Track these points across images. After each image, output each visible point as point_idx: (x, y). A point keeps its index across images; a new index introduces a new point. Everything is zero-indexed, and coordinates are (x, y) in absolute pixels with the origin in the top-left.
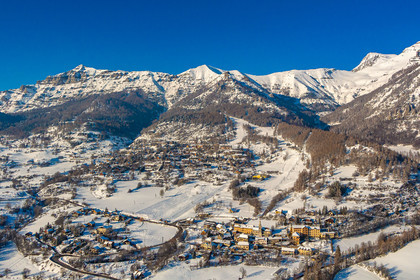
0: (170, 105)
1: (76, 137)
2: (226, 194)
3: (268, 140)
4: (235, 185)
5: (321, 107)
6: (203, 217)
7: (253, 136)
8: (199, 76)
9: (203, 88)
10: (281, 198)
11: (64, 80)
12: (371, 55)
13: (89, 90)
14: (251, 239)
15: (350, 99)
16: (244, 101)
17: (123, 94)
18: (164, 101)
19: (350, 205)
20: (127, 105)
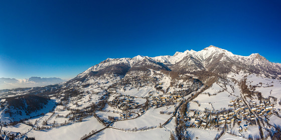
0: (131, 66)
2: (154, 89)
3: (160, 74)
4: (155, 87)
5: (168, 65)
6: (151, 95)
7: (155, 74)
8: (138, 58)
9: (139, 61)
10: (168, 89)
11: (105, 62)
12: (177, 52)
14: (166, 100)
15: (174, 63)
17: (119, 64)
19: (184, 89)
20: (121, 67)
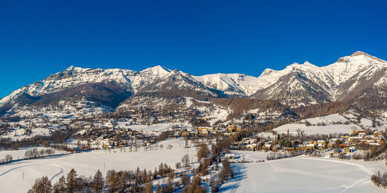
0: (136, 91)
1: (79, 104)
8: (155, 72)
9: (158, 81)
11: (61, 76)
12: (268, 70)
13: (78, 82)
16: (188, 88)
17: (103, 83)
18: (131, 88)
20: (107, 89)
